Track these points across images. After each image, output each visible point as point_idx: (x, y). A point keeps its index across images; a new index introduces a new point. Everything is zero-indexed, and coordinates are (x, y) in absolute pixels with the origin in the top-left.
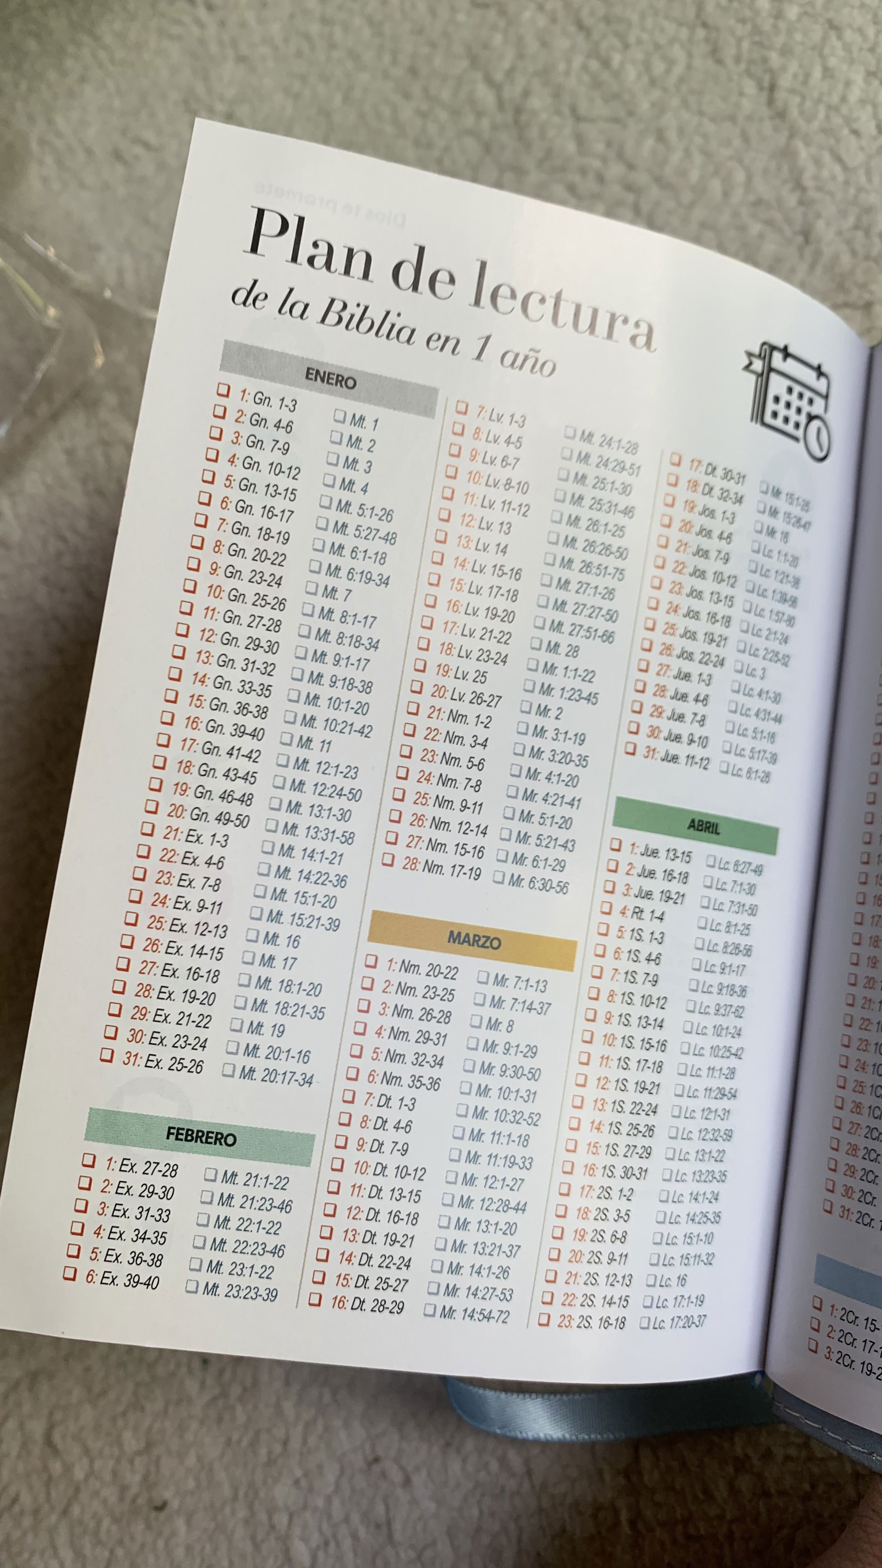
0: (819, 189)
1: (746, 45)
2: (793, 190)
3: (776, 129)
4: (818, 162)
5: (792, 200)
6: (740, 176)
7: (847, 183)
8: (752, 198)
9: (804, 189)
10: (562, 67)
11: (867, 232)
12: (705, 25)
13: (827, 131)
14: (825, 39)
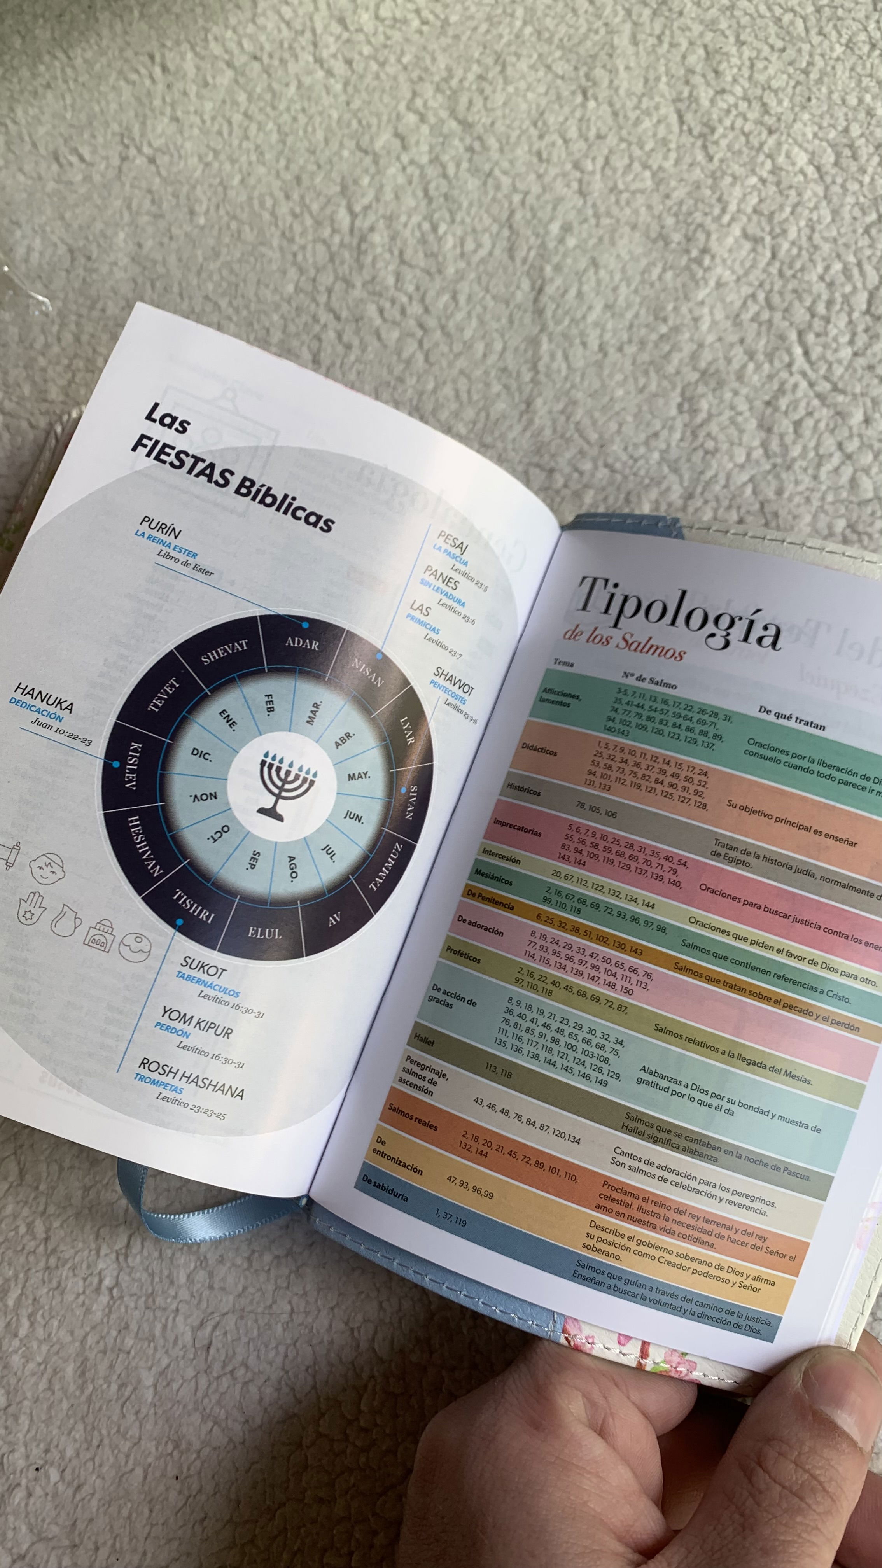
0: (548, 375)
1: (533, 253)
2: (529, 370)
3: (533, 320)
4: (553, 356)
5: (527, 376)
6: (498, 346)
7: (566, 378)
8: (501, 364)
9: (537, 372)
10: (403, 219)
11: (568, 418)
12: (511, 227)
13: (565, 336)
14: (585, 270)
